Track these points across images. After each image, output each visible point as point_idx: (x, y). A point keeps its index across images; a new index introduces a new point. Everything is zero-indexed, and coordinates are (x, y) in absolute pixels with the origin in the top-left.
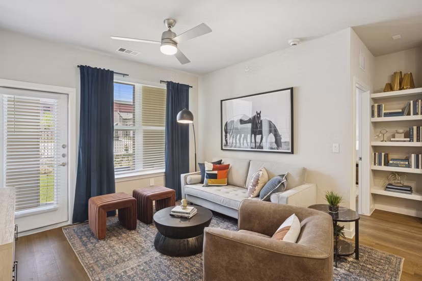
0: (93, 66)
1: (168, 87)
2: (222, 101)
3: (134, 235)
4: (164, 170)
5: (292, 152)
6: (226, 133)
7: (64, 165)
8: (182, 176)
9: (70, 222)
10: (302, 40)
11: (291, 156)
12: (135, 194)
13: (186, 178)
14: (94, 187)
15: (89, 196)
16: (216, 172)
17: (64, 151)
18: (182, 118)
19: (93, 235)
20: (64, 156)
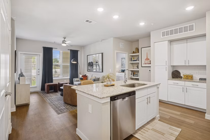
0: (47, 47)
1: (70, 51)
2: (87, 56)
3: (57, 93)
4: (69, 78)
5: (102, 72)
6: (89, 66)
7: (39, 75)
8: (74, 79)
9: (40, 91)
10: (103, 40)
11: (102, 73)
12: (59, 83)
13: (75, 79)
14: (47, 81)
15: (45, 83)
16: (83, 78)
17: (39, 71)
18: (73, 61)
19: (46, 93)
20: (39, 72)
